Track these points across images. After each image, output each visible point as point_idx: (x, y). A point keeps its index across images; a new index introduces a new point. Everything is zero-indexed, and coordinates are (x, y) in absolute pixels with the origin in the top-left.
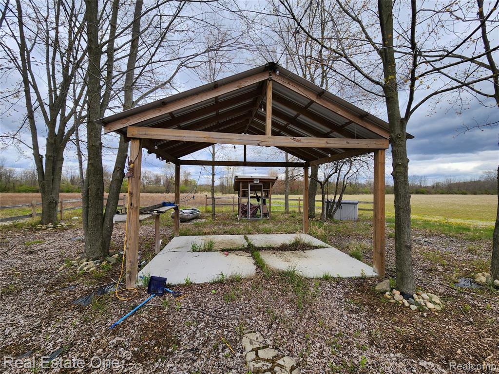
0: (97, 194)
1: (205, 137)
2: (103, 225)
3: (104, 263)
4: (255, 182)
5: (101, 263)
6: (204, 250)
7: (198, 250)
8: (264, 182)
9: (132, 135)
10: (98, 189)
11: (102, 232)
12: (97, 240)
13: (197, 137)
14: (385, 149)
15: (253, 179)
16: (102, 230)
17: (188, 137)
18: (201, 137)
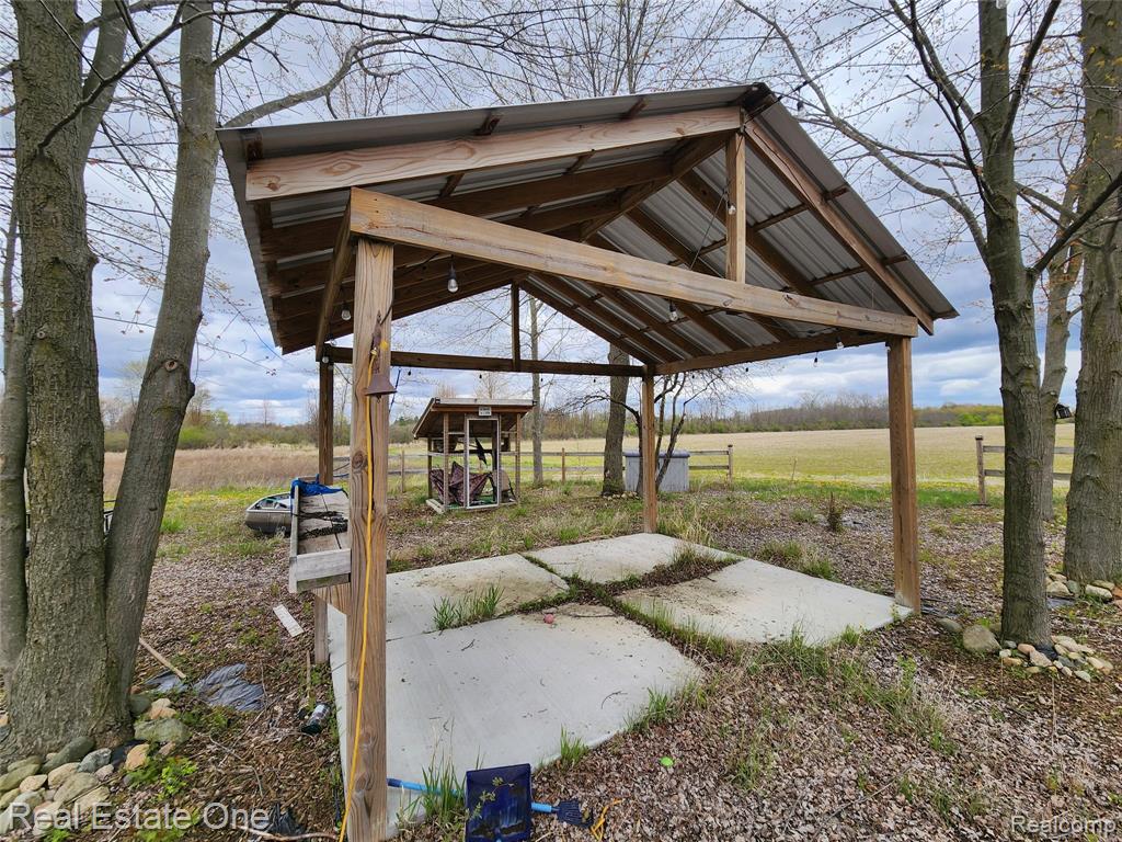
0: (79, 471)
1: (605, 269)
2: (106, 597)
3: (136, 757)
4: (482, 413)
5: (117, 758)
6: (473, 620)
7: (455, 621)
8: (503, 415)
9: (371, 226)
10: (82, 449)
11: (103, 627)
12: (81, 665)
13: (586, 265)
14: (910, 337)
15: (477, 407)
16: (104, 617)
17: (559, 260)
18: (595, 267)
